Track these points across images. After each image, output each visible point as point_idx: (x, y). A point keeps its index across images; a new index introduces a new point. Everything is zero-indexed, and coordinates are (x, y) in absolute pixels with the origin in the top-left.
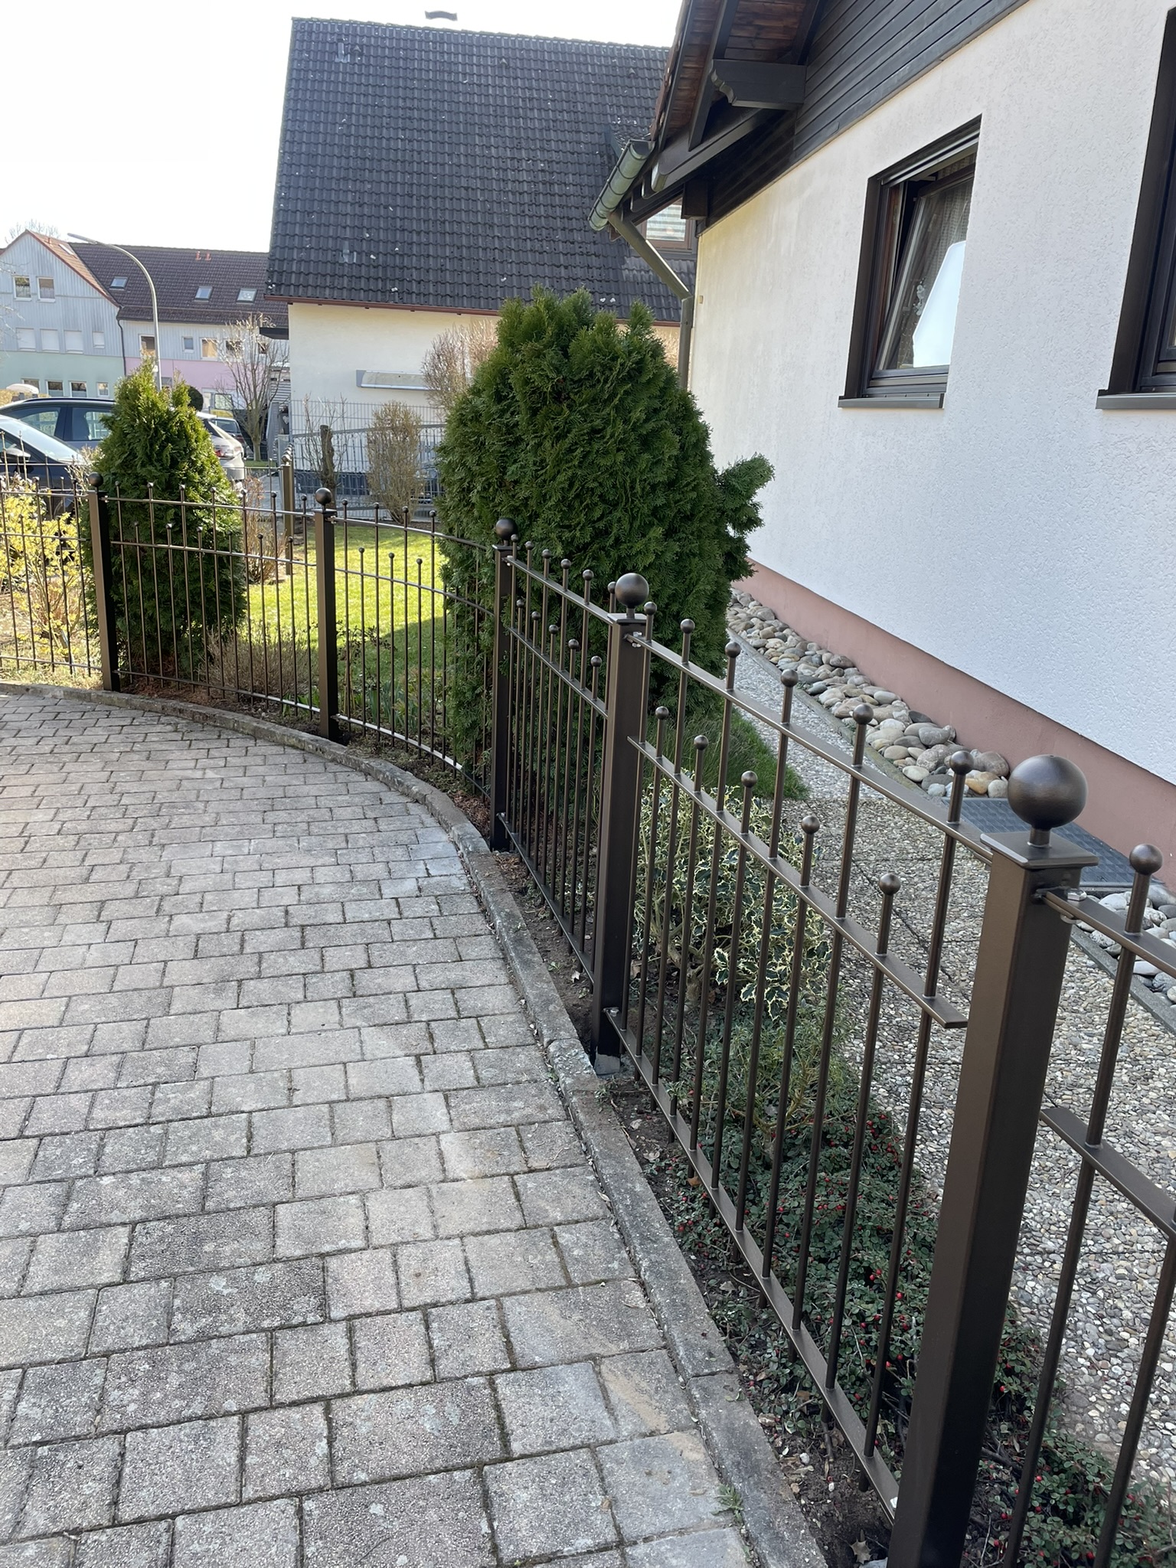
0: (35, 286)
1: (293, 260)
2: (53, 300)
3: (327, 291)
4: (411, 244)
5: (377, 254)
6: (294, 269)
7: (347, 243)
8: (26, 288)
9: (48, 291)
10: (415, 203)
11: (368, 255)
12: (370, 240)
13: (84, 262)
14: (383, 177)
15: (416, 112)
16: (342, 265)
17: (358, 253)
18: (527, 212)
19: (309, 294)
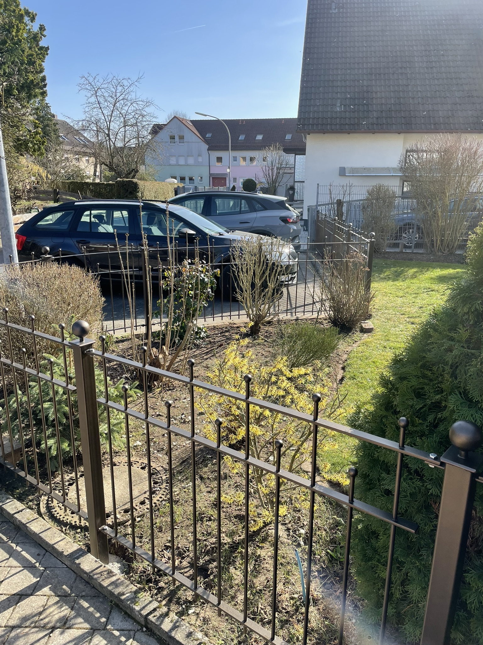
0: (177, 138)
1: (311, 111)
2: (183, 144)
3: (329, 126)
4: (373, 98)
5: (354, 105)
6: (311, 116)
7: (339, 100)
8: (173, 140)
9: (182, 141)
10: (374, 78)
11: (349, 106)
12: (351, 98)
13: (196, 128)
14: (356, 66)
15: (372, 32)
16: (336, 112)
17: (344, 106)
18: (435, 77)
19: (319, 129)
